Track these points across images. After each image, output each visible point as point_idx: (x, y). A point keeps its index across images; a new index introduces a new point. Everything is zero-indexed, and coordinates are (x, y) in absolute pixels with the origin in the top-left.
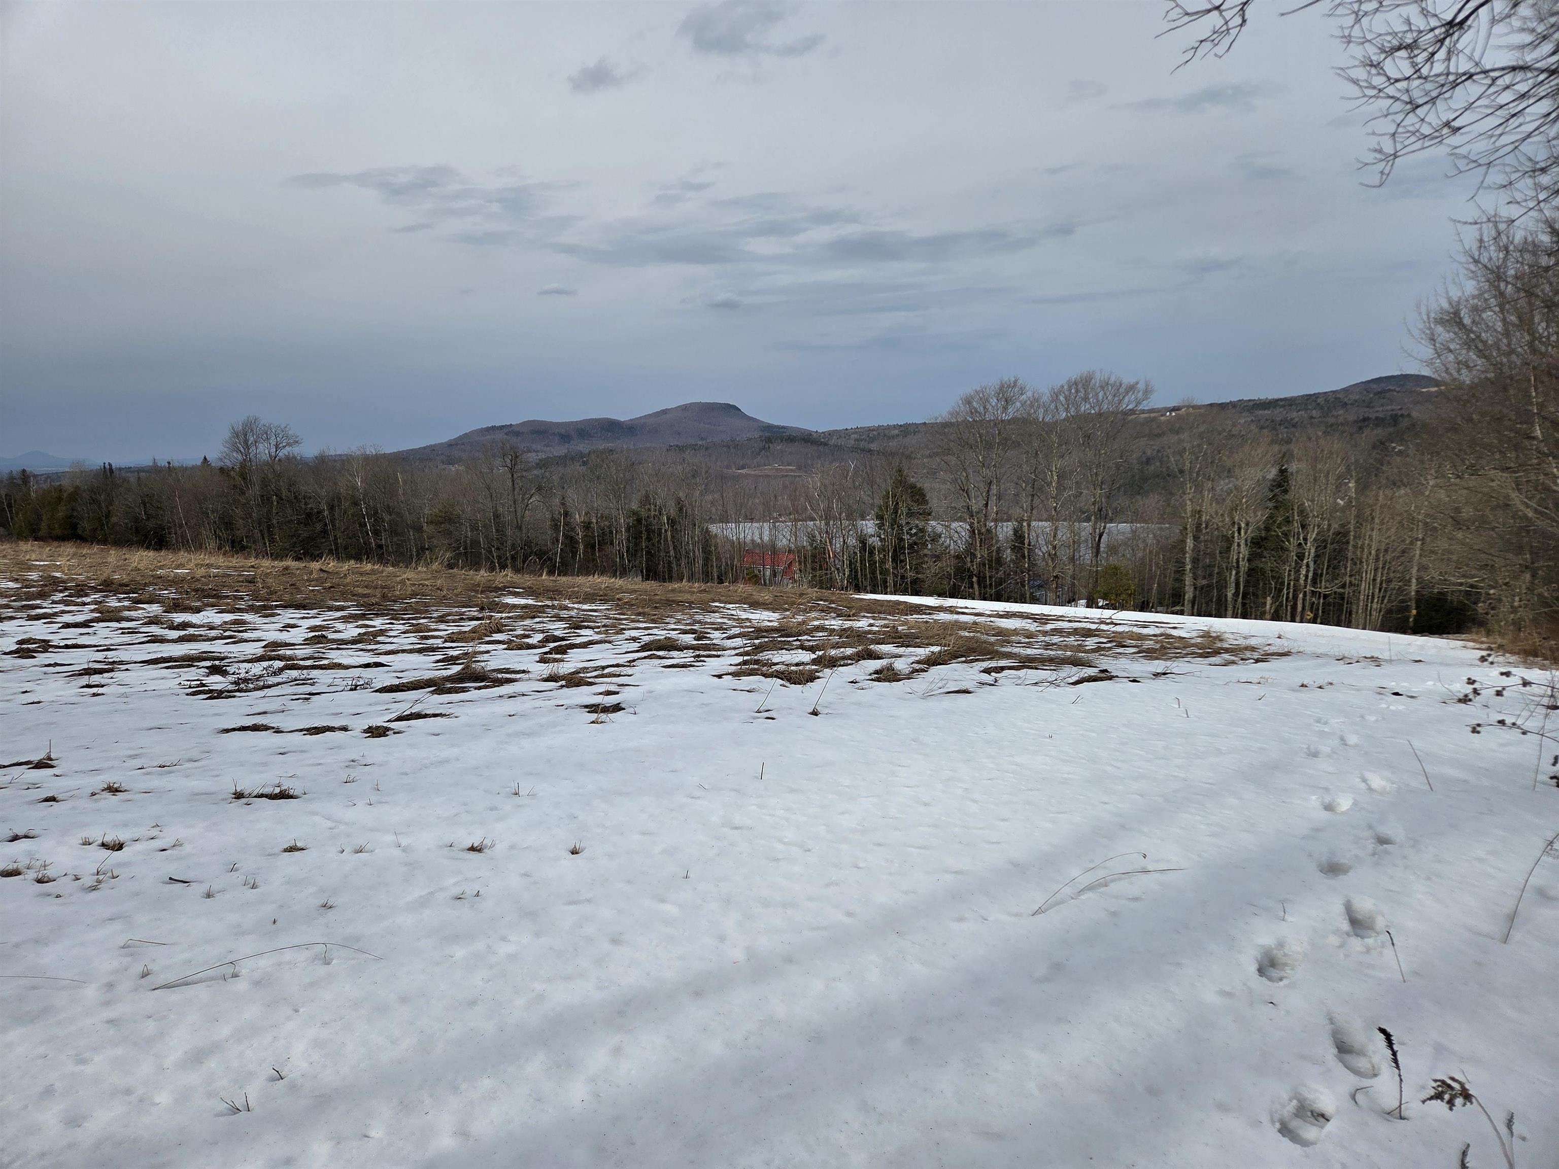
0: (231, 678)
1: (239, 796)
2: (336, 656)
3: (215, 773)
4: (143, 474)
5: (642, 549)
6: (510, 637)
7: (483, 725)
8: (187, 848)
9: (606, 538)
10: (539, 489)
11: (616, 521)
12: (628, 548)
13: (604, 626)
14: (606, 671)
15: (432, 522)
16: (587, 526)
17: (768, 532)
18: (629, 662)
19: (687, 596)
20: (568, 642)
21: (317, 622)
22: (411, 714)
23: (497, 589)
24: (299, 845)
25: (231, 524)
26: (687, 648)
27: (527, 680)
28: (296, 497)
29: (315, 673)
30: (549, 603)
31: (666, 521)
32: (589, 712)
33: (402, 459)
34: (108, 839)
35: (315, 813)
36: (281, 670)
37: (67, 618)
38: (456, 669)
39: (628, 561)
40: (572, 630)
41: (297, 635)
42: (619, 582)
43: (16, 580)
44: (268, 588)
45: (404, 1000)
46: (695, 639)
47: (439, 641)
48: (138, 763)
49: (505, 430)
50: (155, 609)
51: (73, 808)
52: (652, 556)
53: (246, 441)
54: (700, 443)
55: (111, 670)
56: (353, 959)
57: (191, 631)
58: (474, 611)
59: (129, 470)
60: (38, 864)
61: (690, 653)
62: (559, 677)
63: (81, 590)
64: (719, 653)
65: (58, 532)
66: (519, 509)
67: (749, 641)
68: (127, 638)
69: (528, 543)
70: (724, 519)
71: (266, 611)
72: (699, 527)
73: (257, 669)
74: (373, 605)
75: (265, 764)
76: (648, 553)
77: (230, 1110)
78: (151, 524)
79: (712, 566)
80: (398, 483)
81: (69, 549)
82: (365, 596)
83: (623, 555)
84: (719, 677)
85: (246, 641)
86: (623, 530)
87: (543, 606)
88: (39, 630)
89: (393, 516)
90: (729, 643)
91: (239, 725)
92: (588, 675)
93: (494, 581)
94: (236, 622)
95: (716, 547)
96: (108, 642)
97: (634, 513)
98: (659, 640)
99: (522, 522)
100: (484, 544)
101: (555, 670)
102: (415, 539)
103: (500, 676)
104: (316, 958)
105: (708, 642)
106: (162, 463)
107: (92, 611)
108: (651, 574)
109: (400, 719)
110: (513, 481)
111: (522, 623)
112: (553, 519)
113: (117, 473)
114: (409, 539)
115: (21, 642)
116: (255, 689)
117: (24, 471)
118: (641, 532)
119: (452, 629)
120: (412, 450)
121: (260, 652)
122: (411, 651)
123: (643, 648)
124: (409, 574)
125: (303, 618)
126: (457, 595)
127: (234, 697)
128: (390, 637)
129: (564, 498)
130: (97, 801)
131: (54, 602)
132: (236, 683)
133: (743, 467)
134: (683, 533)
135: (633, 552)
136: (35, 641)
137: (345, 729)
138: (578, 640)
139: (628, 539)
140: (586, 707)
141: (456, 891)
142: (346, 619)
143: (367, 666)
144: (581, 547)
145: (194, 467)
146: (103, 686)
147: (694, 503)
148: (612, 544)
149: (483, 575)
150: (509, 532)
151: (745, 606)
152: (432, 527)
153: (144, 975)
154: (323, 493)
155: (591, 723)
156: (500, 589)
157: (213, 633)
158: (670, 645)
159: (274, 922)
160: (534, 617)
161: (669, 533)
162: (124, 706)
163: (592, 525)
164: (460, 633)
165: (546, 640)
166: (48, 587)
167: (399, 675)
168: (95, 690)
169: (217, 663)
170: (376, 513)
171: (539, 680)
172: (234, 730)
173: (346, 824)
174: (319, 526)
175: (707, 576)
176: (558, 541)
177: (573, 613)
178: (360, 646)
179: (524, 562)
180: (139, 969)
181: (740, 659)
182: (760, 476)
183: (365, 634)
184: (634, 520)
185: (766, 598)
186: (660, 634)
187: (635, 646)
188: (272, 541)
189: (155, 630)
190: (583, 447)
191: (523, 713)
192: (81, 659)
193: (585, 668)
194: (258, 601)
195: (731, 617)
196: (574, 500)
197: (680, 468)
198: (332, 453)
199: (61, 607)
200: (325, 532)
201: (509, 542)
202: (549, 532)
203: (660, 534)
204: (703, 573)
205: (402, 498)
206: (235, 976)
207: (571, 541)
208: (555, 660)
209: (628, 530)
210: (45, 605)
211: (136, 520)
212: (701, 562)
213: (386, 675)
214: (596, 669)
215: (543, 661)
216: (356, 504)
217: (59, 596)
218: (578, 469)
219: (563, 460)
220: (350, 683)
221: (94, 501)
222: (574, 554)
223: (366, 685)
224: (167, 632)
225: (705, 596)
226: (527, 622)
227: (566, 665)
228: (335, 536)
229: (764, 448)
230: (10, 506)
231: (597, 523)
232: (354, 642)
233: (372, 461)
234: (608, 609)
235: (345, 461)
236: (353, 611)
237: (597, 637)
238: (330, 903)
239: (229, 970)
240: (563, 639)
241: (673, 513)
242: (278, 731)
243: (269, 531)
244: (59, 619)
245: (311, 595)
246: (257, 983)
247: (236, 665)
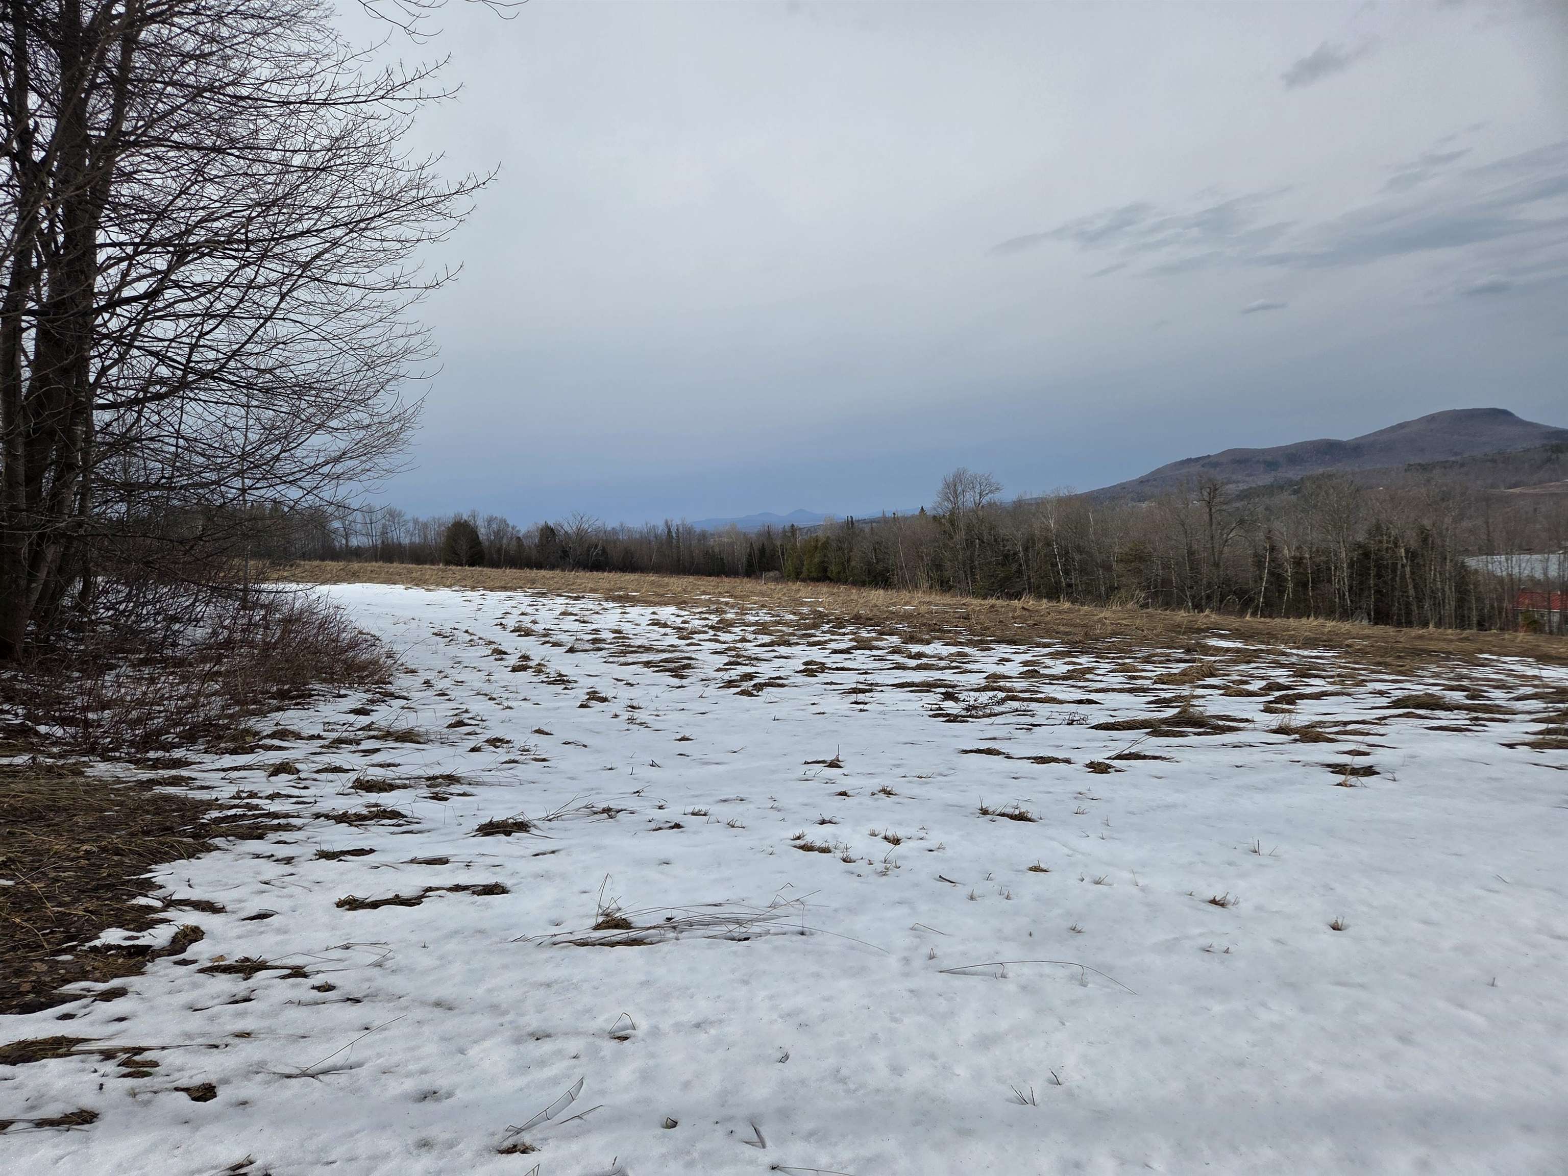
0: (962, 705)
1: (985, 812)
2: (1050, 690)
3: (961, 788)
4: (874, 524)
5: (1370, 588)
6: (1225, 682)
7: (1209, 774)
8: (949, 853)
9: (1322, 574)
10: (1241, 522)
11: (1335, 555)
12: (1351, 588)
13: (1339, 676)
14: (1350, 727)
15: (1121, 561)
16: (1298, 562)
17: (1556, 567)
18: (1379, 719)
19: (1443, 645)
20: (1296, 692)
21: (1028, 657)
22: (1130, 754)
23: (1199, 631)
24: (1043, 866)
25: (941, 566)
26: (1459, 707)
27: (1252, 730)
28: (995, 540)
29: (1033, 706)
30: (1263, 647)
31: (1403, 554)
32: (1332, 772)
33: (1092, 498)
34: (890, 834)
35: (1052, 839)
36: (1004, 700)
37: (833, 645)
38: (1170, 712)
39: (1351, 601)
40: (1299, 679)
41: (1013, 669)
42: (1345, 626)
43: (794, 614)
44: (981, 624)
45: (1166, 1041)
46: (1467, 697)
47: (1148, 682)
48: (901, 771)
49: (1201, 462)
50: (895, 640)
51: (860, 804)
52: (1382, 596)
53: (955, 491)
54: (1453, 459)
55: (870, 691)
56: (1107, 987)
57: (924, 660)
58: (1180, 653)
59: (864, 521)
60: (843, 846)
61: (1463, 714)
62: (1291, 730)
63: (840, 623)
64: (1507, 717)
65: (814, 575)
66: (1217, 546)
67: (1550, 705)
68: (878, 665)
69: (1227, 581)
70: (1489, 550)
71: (984, 646)
72: (1451, 561)
73: (984, 697)
74: (1077, 643)
75: (1001, 786)
76: (1378, 592)
77: (1018, 1098)
78: (880, 567)
79: (1470, 609)
80: (1090, 523)
81: (824, 588)
82: (1067, 634)
83: (1344, 595)
84: (1511, 746)
85: (970, 672)
86: (1345, 565)
87: (1255, 650)
88: (816, 654)
89: (1084, 556)
90: (1519, 705)
91: (975, 748)
92: (1327, 730)
93: (1196, 621)
94: (959, 654)
95: (1476, 585)
96: (865, 666)
97: (1360, 546)
98: (1418, 696)
99: (1219, 558)
100: (1177, 582)
101: (1286, 721)
102: (1104, 578)
103: (1221, 723)
104: (1072, 977)
105: (1489, 702)
106: (889, 515)
107: (851, 640)
108: (1380, 617)
109: (1120, 757)
110: (1211, 515)
111: (1237, 668)
112: (1256, 555)
113: (856, 524)
114: (1098, 578)
115: (806, 664)
116: (984, 716)
117: (793, 525)
118: (1369, 569)
119: (1161, 671)
120: (1103, 489)
121: (983, 683)
122: (1121, 691)
123: (1396, 704)
124: (1104, 613)
125: (1015, 653)
126: (1157, 636)
127: (967, 721)
128: (1099, 675)
129: (1270, 532)
130: (876, 800)
131: (823, 632)
132: (967, 709)
133: (1515, 486)
134: (1427, 568)
135: (1357, 591)
136: (815, 663)
137: (1068, 761)
138: (1308, 690)
139: (1351, 577)
140: (1329, 766)
141: (1204, 942)
142: (1055, 656)
143: (1080, 702)
144: (1290, 585)
145: (912, 516)
146: (866, 704)
147: (1444, 532)
148: (1329, 581)
149: (1181, 616)
150: (1205, 569)
151: (1530, 660)
152: (1121, 565)
153: (932, 957)
154: (1019, 535)
155: (1338, 785)
156: (1203, 630)
157: (943, 663)
158: (1433, 704)
159: (1031, 935)
160: (1249, 662)
161: (1408, 569)
162: (884, 722)
163: (1304, 561)
164: (1170, 675)
165: (1270, 688)
166: (818, 619)
167: (1113, 713)
168: (861, 706)
169: (950, 690)
170: (1067, 553)
171: (1267, 731)
172: (971, 751)
173: (1083, 854)
174: (1014, 567)
175: (1462, 620)
176: (1261, 579)
177: (1294, 659)
178: (1070, 682)
179: (1221, 601)
180: (926, 950)
181: (1543, 726)
182: (1542, 495)
183: (1074, 671)
184: (1359, 554)
185: (1562, 650)
186: (1417, 689)
187: (1383, 701)
188: (974, 581)
189: (898, 658)
190: (1293, 474)
191: (1252, 765)
192: (850, 680)
193: (1321, 722)
194: (974, 636)
195: (1510, 673)
196: (1282, 534)
197: (1423, 490)
198: (1028, 497)
199: (828, 636)
200: (1019, 572)
201: (1205, 581)
202: (1251, 569)
203: (1394, 571)
204: (1456, 617)
205: (1092, 537)
206: (1003, 976)
207: (1277, 579)
208: (1284, 711)
209: (1351, 565)
210: (817, 634)
211: (869, 563)
212: (1453, 604)
213: (1099, 712)
214: (1336, 724)
215: (1268, 710)
216: (1049, 544)
217: (826, 627)
218: (1286, 498)
219: (1270, 490)
220: (1067, 717)
221: (840, 549)
222: (1281, 592)
223: (1081, 722)
224: (906, 660)
225: (1467, 646)
226: (1242, 667)
227: (1299, 717)
228: (1029, 576)
229: (1549, 460)
230: (783, 554)
231: (1310, 558)
232: (1065, 678)
233: (1064, 502)
234: (1335, 657)
235: (1040, 504)
236: (1058, 648)
237: (1330, 688)
238: (1078, 928)
239: (999, 970)
240: (1288, 688)
241: (1414, 544)
242: (1009, 757)
243: (971, 571)
244: (828, 646)
245: (1019, 631)
246: (1024, 988)
247: (966, 693)
